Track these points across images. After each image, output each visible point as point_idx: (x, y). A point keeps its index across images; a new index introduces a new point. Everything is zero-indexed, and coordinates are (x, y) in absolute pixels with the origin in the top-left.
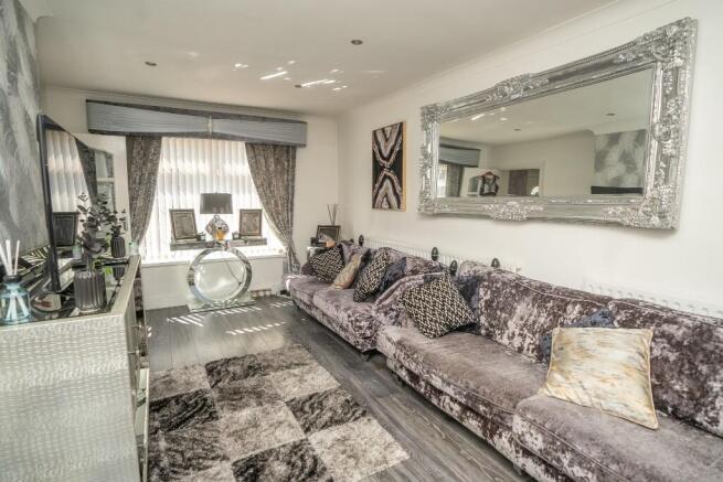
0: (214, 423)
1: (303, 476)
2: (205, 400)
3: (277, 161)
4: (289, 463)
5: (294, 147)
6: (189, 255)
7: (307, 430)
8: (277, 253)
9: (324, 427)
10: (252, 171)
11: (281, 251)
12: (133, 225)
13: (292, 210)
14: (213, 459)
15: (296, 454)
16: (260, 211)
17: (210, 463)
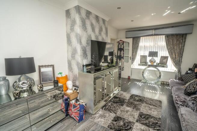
0: (121, 106)
1: (124, 128)
2: (124, 101)
3: (177, 40)
4: (125, 124)
5: (186, 34)
6: (143, 67)
7: (137, 121)
8: (173, 71)
9: (142, 124)
10: (167, 44)
11: (175, 71)
12: (132, 59)
13: (182, 57)
14: (114, 112)
15: (128, 123)
16: (168, 57)
17: (112, 112)
